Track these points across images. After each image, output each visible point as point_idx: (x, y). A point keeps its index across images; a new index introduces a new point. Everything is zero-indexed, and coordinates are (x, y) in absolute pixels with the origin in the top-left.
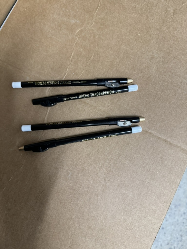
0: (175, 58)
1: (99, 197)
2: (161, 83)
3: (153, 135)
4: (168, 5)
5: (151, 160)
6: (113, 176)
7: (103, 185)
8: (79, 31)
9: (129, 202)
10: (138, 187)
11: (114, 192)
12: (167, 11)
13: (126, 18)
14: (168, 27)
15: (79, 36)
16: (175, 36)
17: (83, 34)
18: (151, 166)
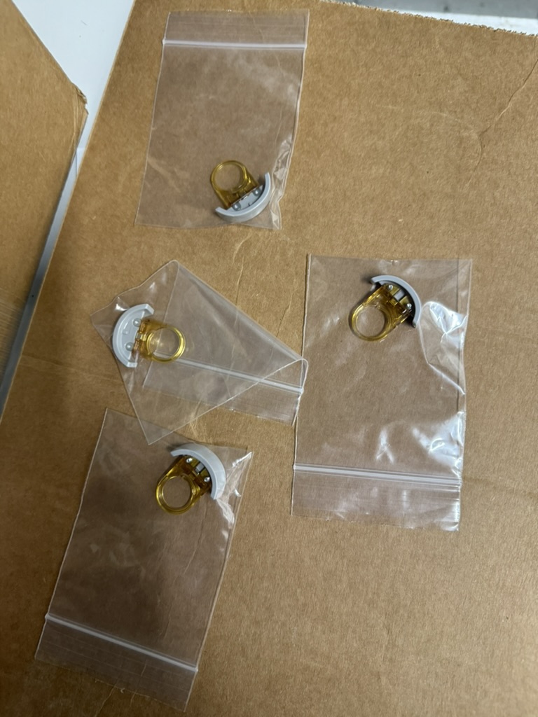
0: (511, 264)
1: (384, 680)
2: (486, 341)
3: (495, 488)
4: (460, 124)
5: (502, 555)
6: (409, 617)
7: (386, 646)
8: (242, 246)
9: (465, 680)
10: (482, 636)
11: (421, 659)
12: (461, 140)
13: (357, 183)
14: (475, 183)
15: (245, 260)
16: (498, 203)
17: (254, 253)
18: (505, 574)
